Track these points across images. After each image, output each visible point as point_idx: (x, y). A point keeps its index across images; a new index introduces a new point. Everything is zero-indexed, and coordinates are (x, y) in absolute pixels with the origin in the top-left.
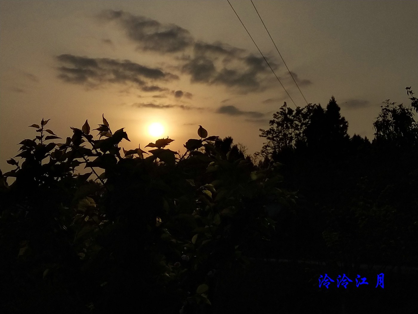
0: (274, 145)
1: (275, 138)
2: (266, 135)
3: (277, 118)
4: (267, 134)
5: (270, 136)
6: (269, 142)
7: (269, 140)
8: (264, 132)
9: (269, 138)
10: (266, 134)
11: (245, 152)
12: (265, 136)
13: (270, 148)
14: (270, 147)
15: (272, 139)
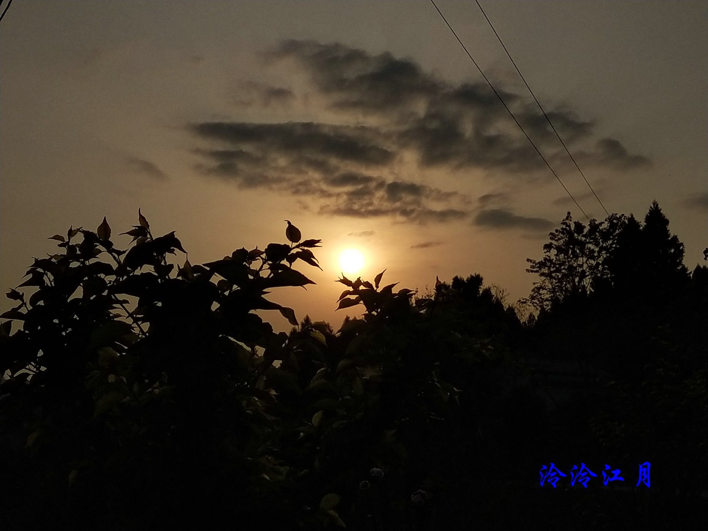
0: (552, 286)
1: (553, 275)
2: (538, 269)
3: (556, 241)
4: (540, 268)
5: (545, 270)
6: (544, 282)
7: (543, 278)
8: (534, 264)
9: (543, 274)
10: (538, 267)
11: (505, 300)
12: (537, 272)
13: (545, 291)
14: (546, 289)
15: (549, 275)
